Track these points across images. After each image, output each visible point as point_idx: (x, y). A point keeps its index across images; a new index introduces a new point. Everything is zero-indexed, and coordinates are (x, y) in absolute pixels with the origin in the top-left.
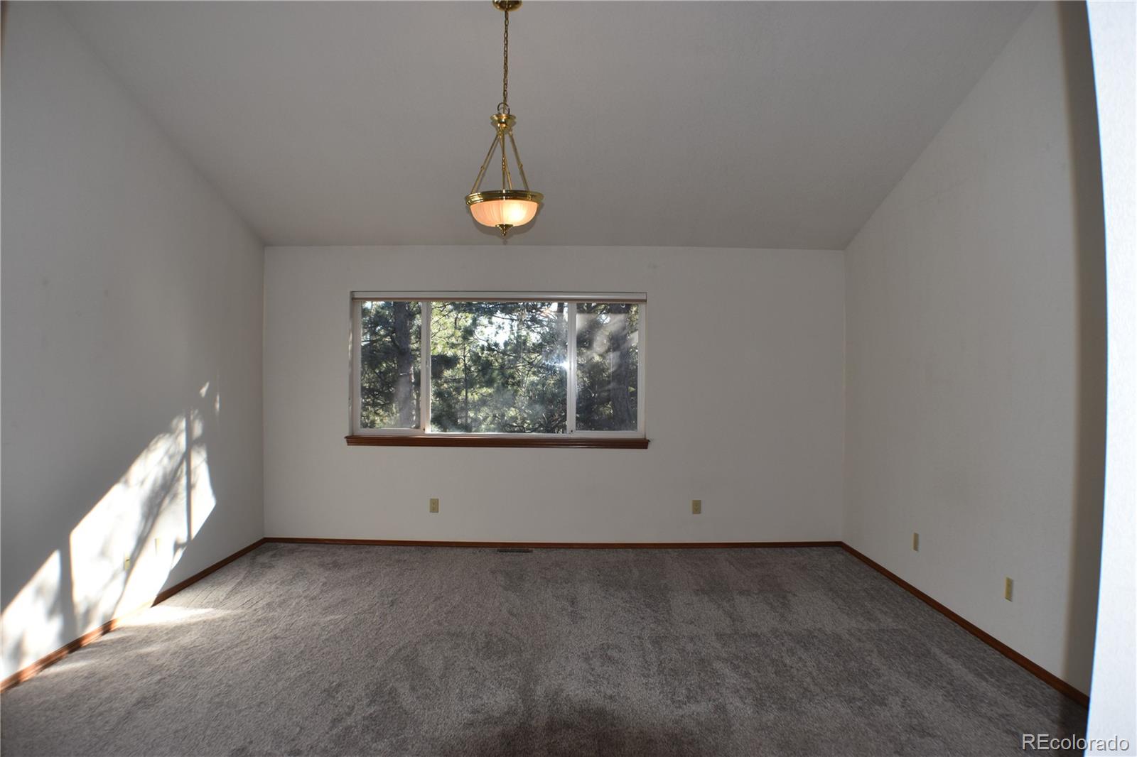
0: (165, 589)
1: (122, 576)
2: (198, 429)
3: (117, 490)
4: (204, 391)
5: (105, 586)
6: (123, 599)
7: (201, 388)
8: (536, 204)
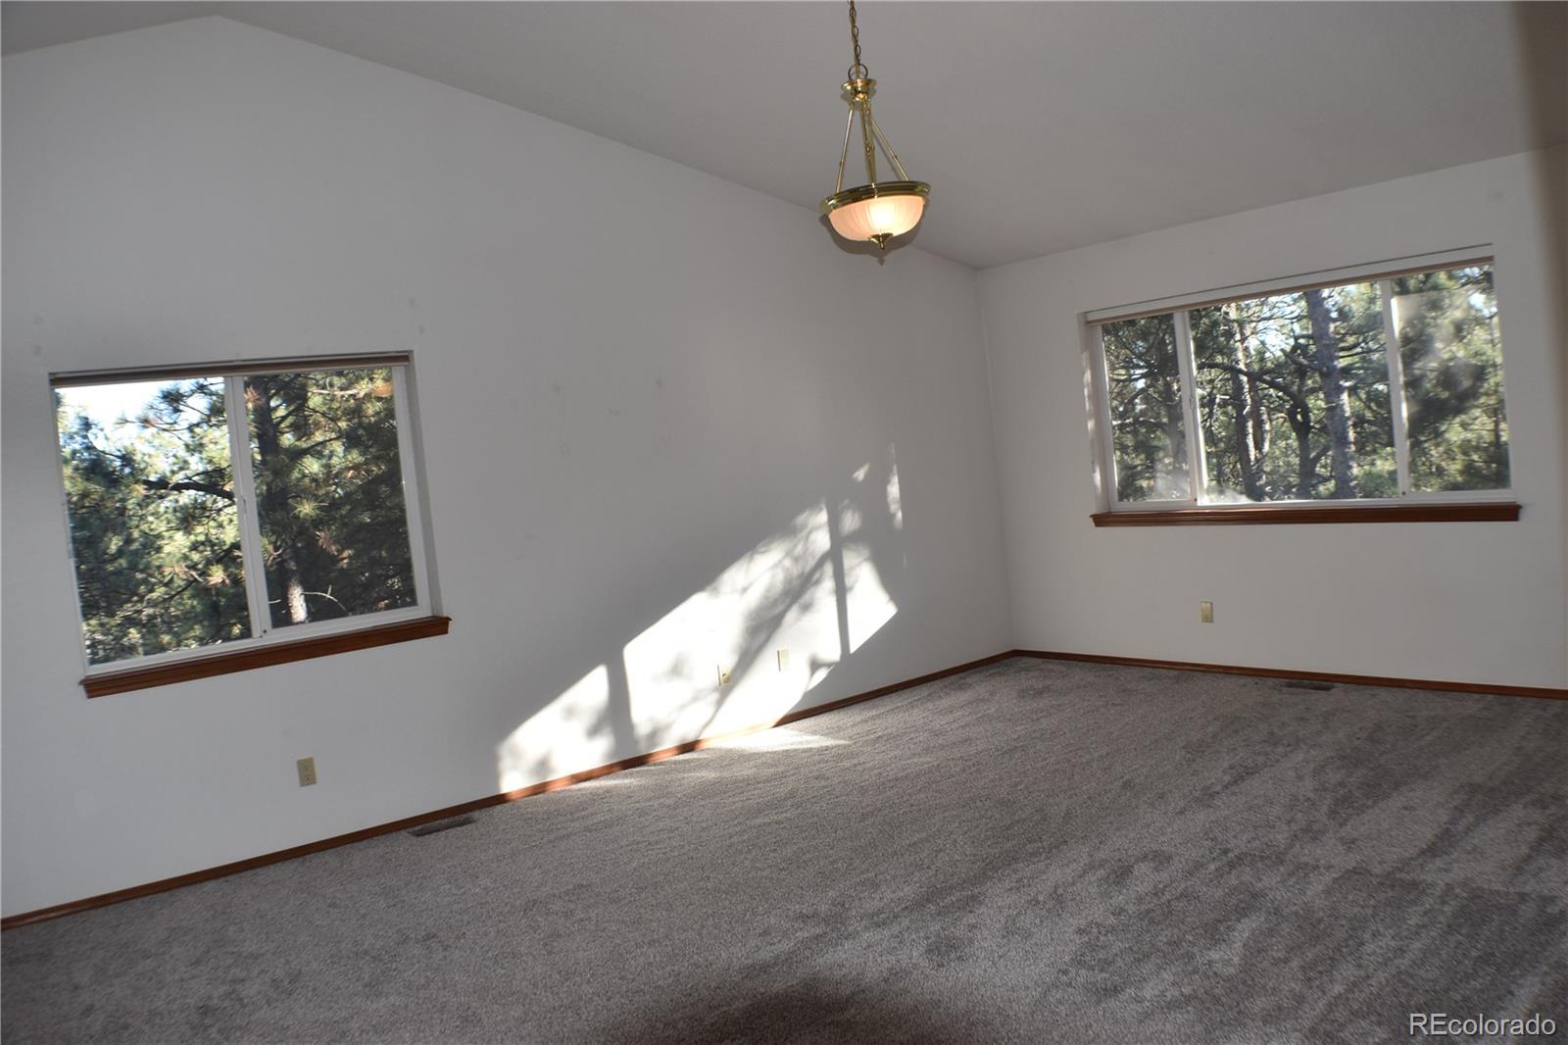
0: (796, 711)
1: (715, 696)
2: (850, 522)
3: (698, 601)
4: (860, 475)
5: (683, 707)
6: (714, 722)
7: (857, 469)
8: (920, 199)
